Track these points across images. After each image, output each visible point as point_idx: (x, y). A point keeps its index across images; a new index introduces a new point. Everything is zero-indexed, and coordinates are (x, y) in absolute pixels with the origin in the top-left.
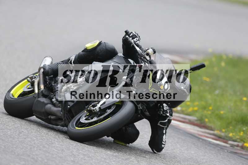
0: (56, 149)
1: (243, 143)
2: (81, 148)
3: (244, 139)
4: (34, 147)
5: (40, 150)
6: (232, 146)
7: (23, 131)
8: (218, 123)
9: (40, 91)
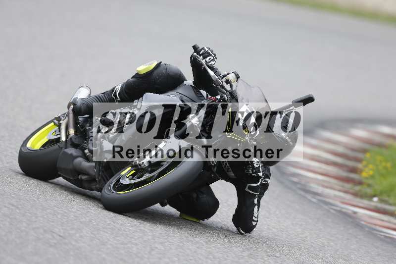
9: (69, 138)
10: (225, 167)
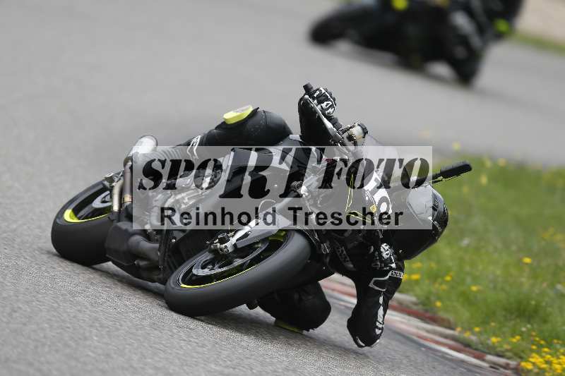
0: (93, 352)
1: (519, 360)
2: (150, 352)
3: (523, 351)
4: (44, 345)
5: (57, 351)
6: (494, 366)
7: (21, 306)
8: (465, 314)
9: (124, 207)
10: (341, 255)
